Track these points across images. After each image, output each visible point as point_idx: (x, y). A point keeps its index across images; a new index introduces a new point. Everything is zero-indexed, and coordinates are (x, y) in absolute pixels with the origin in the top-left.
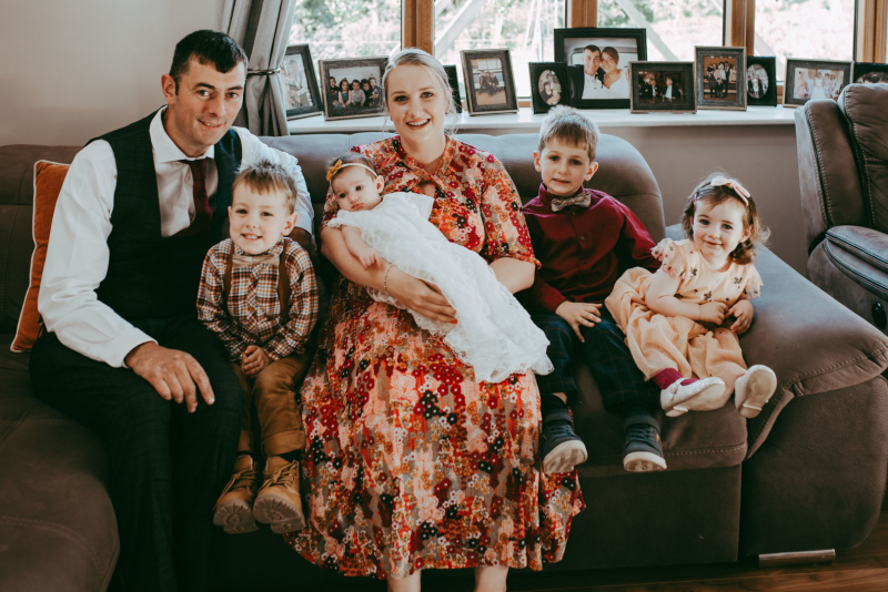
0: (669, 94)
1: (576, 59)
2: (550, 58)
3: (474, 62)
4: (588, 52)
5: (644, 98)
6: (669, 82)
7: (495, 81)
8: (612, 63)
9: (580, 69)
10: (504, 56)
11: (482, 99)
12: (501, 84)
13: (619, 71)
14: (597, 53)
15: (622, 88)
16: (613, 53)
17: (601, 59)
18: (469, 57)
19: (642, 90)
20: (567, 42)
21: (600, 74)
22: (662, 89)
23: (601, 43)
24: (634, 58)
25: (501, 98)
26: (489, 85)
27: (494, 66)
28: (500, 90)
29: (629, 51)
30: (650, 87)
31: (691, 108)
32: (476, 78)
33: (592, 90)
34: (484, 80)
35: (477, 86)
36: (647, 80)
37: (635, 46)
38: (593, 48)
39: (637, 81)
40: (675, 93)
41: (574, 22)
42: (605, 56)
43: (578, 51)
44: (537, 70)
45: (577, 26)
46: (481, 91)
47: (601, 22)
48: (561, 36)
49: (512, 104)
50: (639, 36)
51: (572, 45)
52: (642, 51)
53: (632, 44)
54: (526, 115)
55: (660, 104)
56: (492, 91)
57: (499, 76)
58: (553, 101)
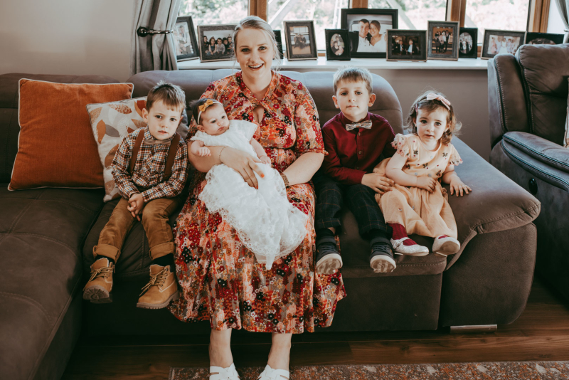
0: (410, 50)
1: (354, 28)
2: (339, 27)
3: (291, 29)
4: (361, 23)
5: (395, 52)
6: (411, 42)
7: (304, 40)
8: (376, 30)
9: (357, 33)
10: (310, 25)
11: (296, 51)
12: (308, 42)
13: (380, 35)
14: (367, 24)
15: (381, 45)
16: (377, 24)
17: (370, 28)
18: (289, 25)
19: (394, 47)
20: (349, 17)
21: (369, 37)
22: (406, 46)
23: (370, 18)
24: (390, 27)
25: (307, 50)
26: (300, 43)
27: (304, 31)
28: (307, 45)
29: (387, 23)
30: (399, 45)
31: (424, 58)
32: (292, 38)
33: (363, 46)
34: (298, 39)
35: (293, 43)
36: (397, 41)
37: (391, 20)
38: (365, 21)
39: (391, 41)
40: (414, 49)
41: (354, 4)
42: (372, 26)
43: (356, 22)
44: (329, 34)
45: (356, 7)
46: (295, 46)
47: (370, 7)
48: (346, 13)
49: (314, 54)
50: (393, 14)
51: (352, 19)
52: (395, 23)
53: (389, 19)
54: (322, 61)
55: (405, 56)
56: (302, 46)
57: (307, 37)
58: (339, 53)
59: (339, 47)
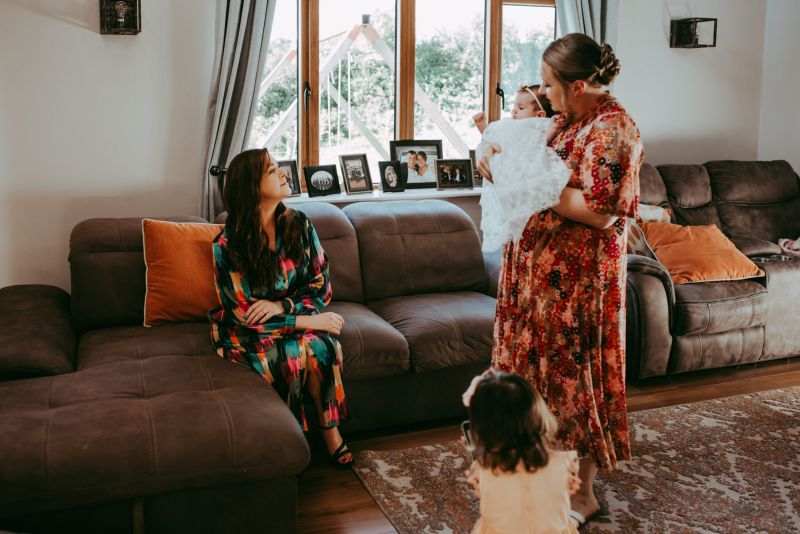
0: (458, 179)
1: (403, 159)
2: (389, 159)
3: (347, 162)
4: (409, 155)
5: (444, 182)
6: (458, 171)
7: (359, 173)
8: (423, 161)
9: (406, 164)
10: (363, 158)
11: (354, 185)
12: (363, 175)
13: (427, 166)
14: (414, 156)
15: (430, 175)
16: (423, 155)
17: (417, 159)
18: (345, 159)
19: (443, 176)
20: (397, 149)
21: (417, 168)
22: (454, 175)
23: (417, 149)
24: (436, 157)
25: (363, 184)
26: (356, 176)
27: (358, 164)
28: (362, 179)
29: (432, 153)
30: (447, 174)
31: (470, 186)
32: (349, 172)
33: (413, 177)
34: (353, 173)
35: (350, 177)
36: (445, 171)
37: (436, 150)
38: (412, 152)
39: (440, 171)
40: (461, 177)
41: (401, 136)
42: (420, 157)
43: (404, 154)
44: (383, 166)
45: (403, 139)
46: (352, 179)
47: (416, 138)
48: (394, 145)
49: (370, 187)
50: (437, 144)
51: (400, 150)
52: (439, 153)
53: (434, 149)
54: (377, 194)
55: (453, 185)
56: (358, 179)
57: (361, 170)
58: (393, 184)
59: (392, 178)
